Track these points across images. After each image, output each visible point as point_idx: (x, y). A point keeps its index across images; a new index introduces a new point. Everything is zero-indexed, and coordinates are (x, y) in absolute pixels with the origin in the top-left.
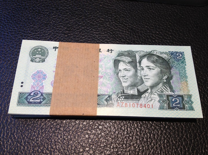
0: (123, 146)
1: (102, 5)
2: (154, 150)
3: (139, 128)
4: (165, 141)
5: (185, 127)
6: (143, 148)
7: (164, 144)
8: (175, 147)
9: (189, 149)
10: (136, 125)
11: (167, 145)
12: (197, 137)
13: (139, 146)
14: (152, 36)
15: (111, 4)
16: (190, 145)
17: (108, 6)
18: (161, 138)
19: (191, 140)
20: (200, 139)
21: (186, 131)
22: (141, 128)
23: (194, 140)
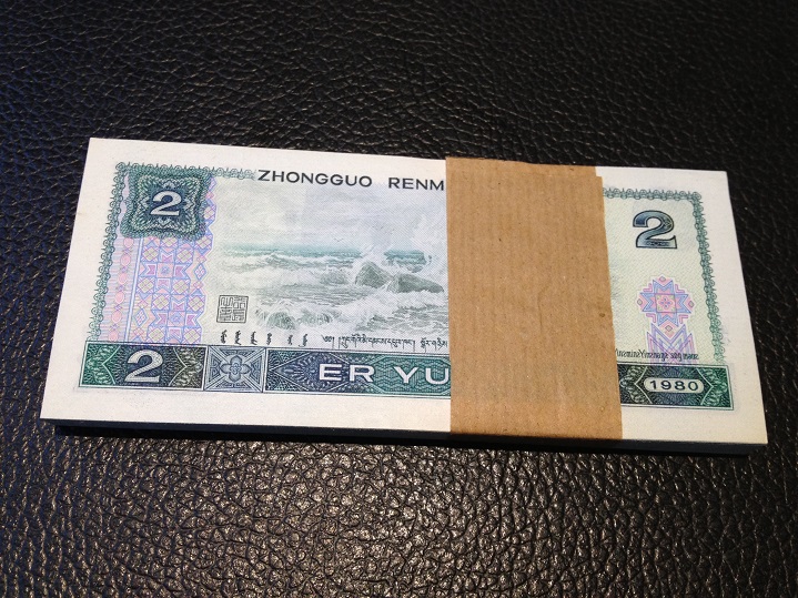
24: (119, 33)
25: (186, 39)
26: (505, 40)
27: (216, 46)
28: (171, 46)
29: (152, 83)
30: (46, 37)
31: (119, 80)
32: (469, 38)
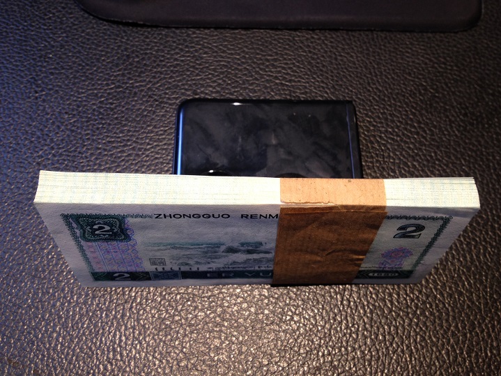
0: (340, 351)
1: (279, 79)
2: (398, 355)
3: (368, 317)
4: (417, 338)
5: (453, 311)
6: (378, 353)
7: (416, 343)
8: (437, 347)
9: (461, 349)
10: (361, 311)
11: (421, 345)
12: (475, 328)
13: (370, 349)
14: (380, 137)
15: (296, 78)
16: (464, 342)
17: (290, 81)
18: (410, 332)
19: (465, 335)
20: (482, 331)
21: (454, 318)
22: (372, 315)
23: (471, 333)
24: (150, 82)
25: (183, 85)
26: (341, 83)
27: (198, 89)
28: (176, 88)
29: (167, 108)
30: (114, 83)
31: (151, 106)
32: (323, 82)
